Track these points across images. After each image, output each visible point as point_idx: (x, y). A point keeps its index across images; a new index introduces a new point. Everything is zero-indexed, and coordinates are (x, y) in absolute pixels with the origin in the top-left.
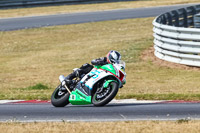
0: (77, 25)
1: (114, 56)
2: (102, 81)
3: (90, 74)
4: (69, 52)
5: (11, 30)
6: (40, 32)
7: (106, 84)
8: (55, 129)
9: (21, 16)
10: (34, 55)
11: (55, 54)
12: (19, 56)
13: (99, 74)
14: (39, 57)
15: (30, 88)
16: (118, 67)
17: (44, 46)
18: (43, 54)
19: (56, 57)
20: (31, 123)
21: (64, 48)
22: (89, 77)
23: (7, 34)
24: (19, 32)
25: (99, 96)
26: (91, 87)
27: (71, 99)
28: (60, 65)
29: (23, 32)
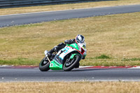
0: (130, 14)
1: (80, 38)
2: (70, 54)
3: (63, 50)
4: (124, 32)
5: (84, 17)
6: (104, 18)
7: (72, 57)
8: (113, 86)
9: (91, 8)
10: (99, 35)
11: (114, 34)
12: (89, 36)
13: (68, 49)
14: (103, 36)
15: (97, 58)
16: (81, 45)
17: (107, 29)
18: (105, 34)
19: (115, 36)
20: (97, 82)
21: (120, 30)
22: (62, 52)
23: (81, 20)
24: (89, 19)
25: (67, 65)
26: (62, 58)
27: (50, 66)
28: (118, 42)
29: (92, 19)
